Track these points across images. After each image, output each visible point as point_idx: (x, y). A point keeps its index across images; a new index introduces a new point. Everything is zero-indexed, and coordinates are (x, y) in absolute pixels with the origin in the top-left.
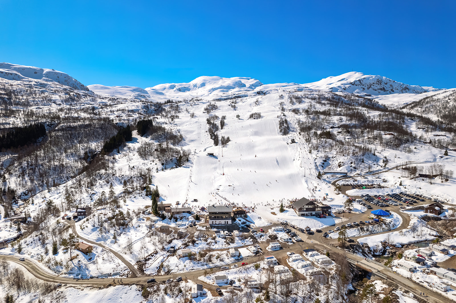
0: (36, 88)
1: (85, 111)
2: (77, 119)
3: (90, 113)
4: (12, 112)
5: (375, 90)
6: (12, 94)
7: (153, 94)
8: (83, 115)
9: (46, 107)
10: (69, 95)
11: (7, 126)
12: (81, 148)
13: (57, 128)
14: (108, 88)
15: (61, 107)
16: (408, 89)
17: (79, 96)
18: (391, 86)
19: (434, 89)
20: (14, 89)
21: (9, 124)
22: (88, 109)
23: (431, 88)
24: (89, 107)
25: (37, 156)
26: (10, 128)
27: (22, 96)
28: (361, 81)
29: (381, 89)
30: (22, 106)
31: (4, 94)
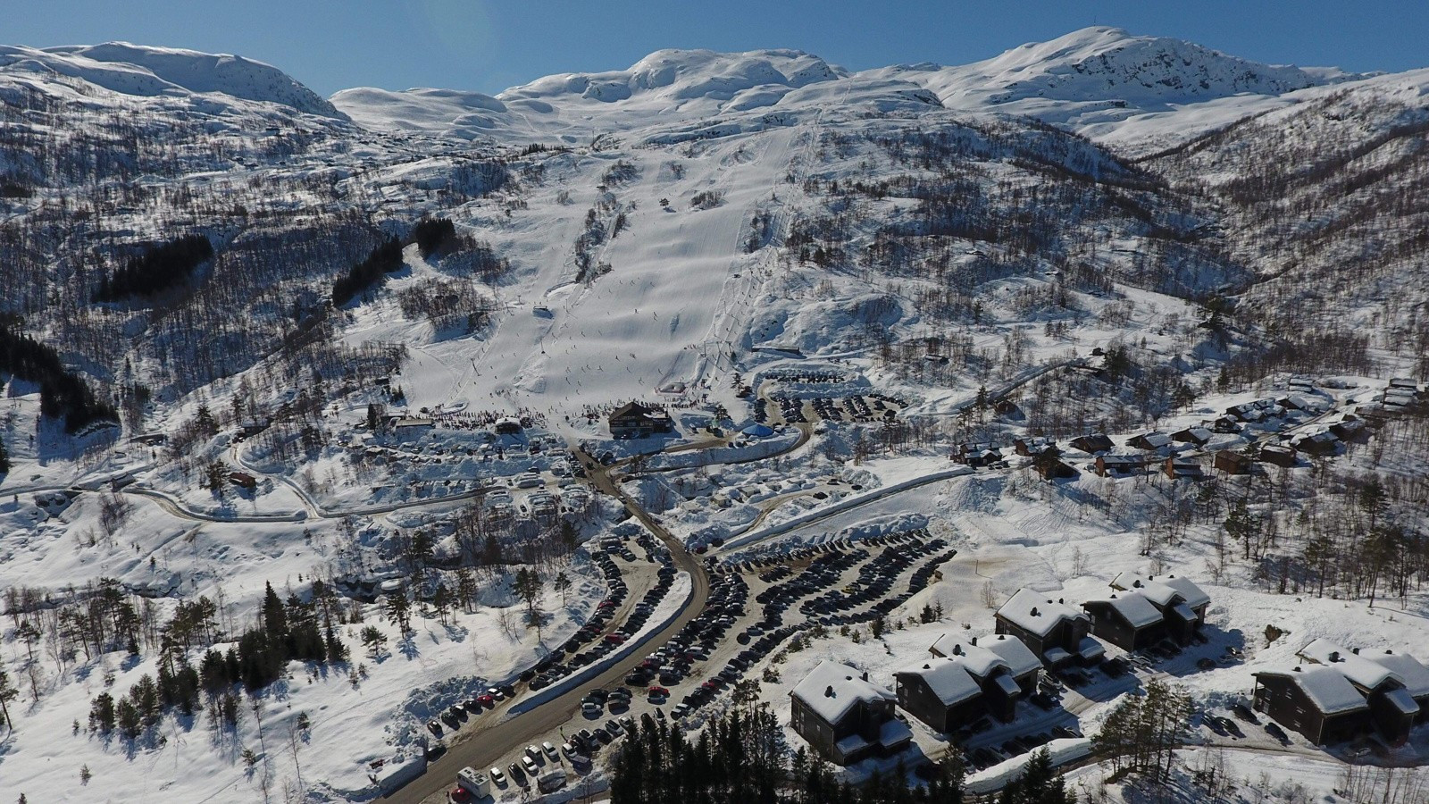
0: (196, 117)
1: (311, 184)
2: (292, 210)
3: (323, 194)
4: (142, 194)
5: (1149, 86)
6: (138, 141)
7: (521, 110)
8: (306, 197)
9: (220, 172)
10: (278, 135)
11: (128, 240)
12: (287, 291)
13: (236, 241)
14: (396, 100)
15: (254, 174)
16: (1253, 76)
17: (303, 140)
18: (1203, 69)
19: (1339, 74)
20: (143, 124)
21: (132, 233)
22: (318, 178)
23: (1333, 72)
24: (324, 175)
25: (190, 312)
26: (134, 245)
27: (161, 144)
28: (1108, 59)
29: (1167, 83)
30: (163, 175)
31: (119, 143)
